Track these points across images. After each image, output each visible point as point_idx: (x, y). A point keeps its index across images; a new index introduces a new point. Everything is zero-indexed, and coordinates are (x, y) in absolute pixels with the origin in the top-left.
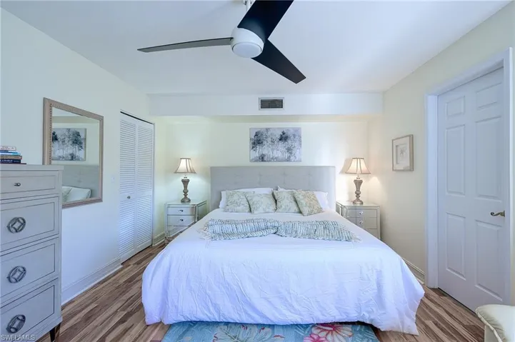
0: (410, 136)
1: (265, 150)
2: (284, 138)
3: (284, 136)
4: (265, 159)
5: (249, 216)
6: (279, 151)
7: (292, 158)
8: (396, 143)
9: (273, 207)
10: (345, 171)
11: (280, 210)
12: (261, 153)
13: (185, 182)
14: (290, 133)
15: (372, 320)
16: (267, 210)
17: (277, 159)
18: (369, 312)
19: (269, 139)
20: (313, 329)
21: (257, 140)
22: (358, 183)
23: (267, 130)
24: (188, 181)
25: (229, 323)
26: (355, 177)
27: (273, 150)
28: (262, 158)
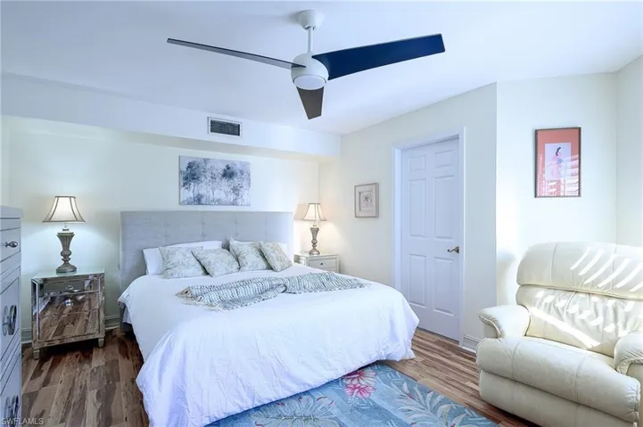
0: (375, 184)
1: (203, 188)
2: (228, 174)
3: (228, 171)
4: (203, 200)
5: (207, 281)
6: (221, 190)
7: (239, 201)
8: (358, 189)
9: (236, 265)
10: (302, 218)
11: (247, 268)
12: (196, 193)
13: (66, 239)
14: (237, 168)
15: (388, 355)
16: (230, 270)
17: (219, 202)
18: (384, 350)
19: (208, 174)
20: (344, 381)
21: (191, 174)
22: (315, 231)
23: (206, 160)
24: (72, 235)
25: (258, 407)
26: (311, 225)
27: (213, 189)
28: (198, 200)
